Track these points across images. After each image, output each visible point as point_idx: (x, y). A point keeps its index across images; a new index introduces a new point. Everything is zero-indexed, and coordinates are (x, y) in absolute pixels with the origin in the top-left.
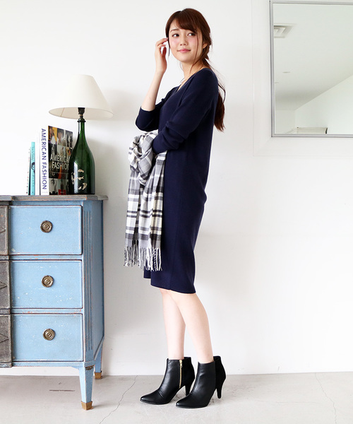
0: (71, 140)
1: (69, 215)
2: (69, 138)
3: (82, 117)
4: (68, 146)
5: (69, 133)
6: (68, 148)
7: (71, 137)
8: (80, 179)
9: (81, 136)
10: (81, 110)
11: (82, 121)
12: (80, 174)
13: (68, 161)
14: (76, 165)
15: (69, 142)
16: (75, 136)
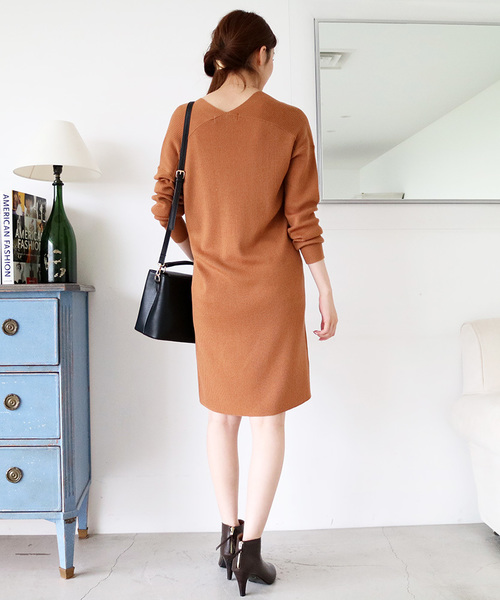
0: (44, 210)
1: (40, 312)
2: (41, 207)
3: (58, 178)
4: (40, 218)
5: (41, 201)
6: (40, 221)
7: (44, 206)
8: (56, 262)
9: (57, 204)
10: (58, 169)
11: (59, 184)
12: (56, 257)
13: (39, 238)
14: (50, 244)
15: (41, 214)
16: (49, 204)
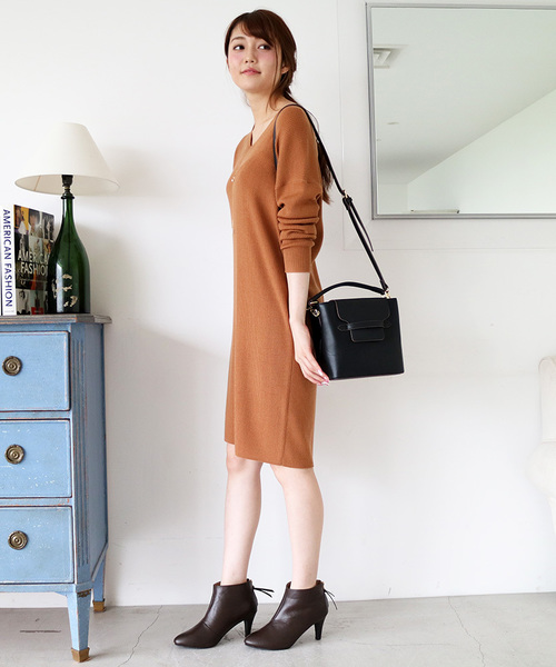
0: (52, 228)
1: (47, 349)
2: (48, 225)
3: (68, 190)
4: (46, 238)
5: (48, 217)
6: (46, 241)
7: (52, 224)
8: (66, 289)
9: (66, 221)
10: (67, 180)
11: (68, 198)
12: (66, 282)
13: (46, 261)
14: (59, 268)
15: (48, 232)
16: (58, 221)
